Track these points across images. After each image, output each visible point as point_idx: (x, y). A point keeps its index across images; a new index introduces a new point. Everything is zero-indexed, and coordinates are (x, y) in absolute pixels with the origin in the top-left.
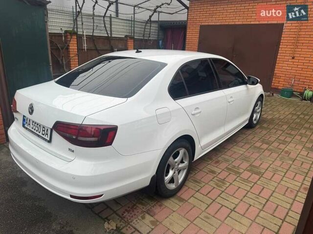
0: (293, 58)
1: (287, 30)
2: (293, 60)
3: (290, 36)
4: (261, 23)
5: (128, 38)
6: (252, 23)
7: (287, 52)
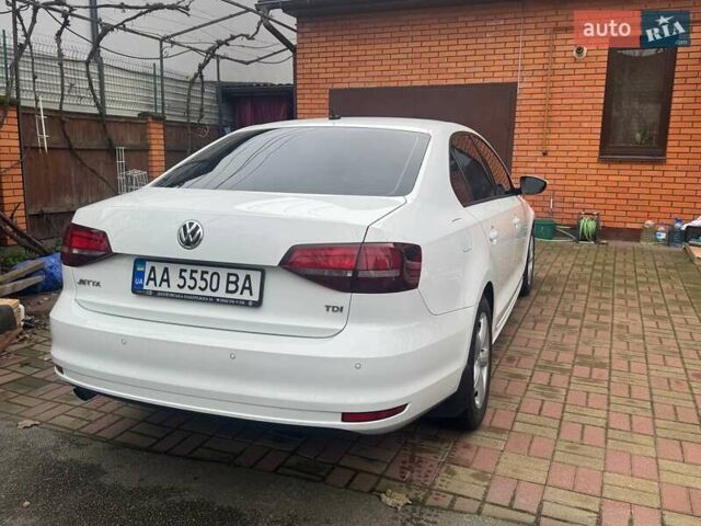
0: (545, 154)
1: (525, 97)
2: (546, 159)
3: (533, 108)
4: (469, 81)
5: (150, 120)
7: (531, 142)
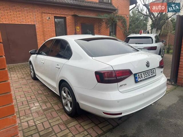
1: (38, 28)
4: (22, 23)
6: (16, 23)
7: (41, 39)
